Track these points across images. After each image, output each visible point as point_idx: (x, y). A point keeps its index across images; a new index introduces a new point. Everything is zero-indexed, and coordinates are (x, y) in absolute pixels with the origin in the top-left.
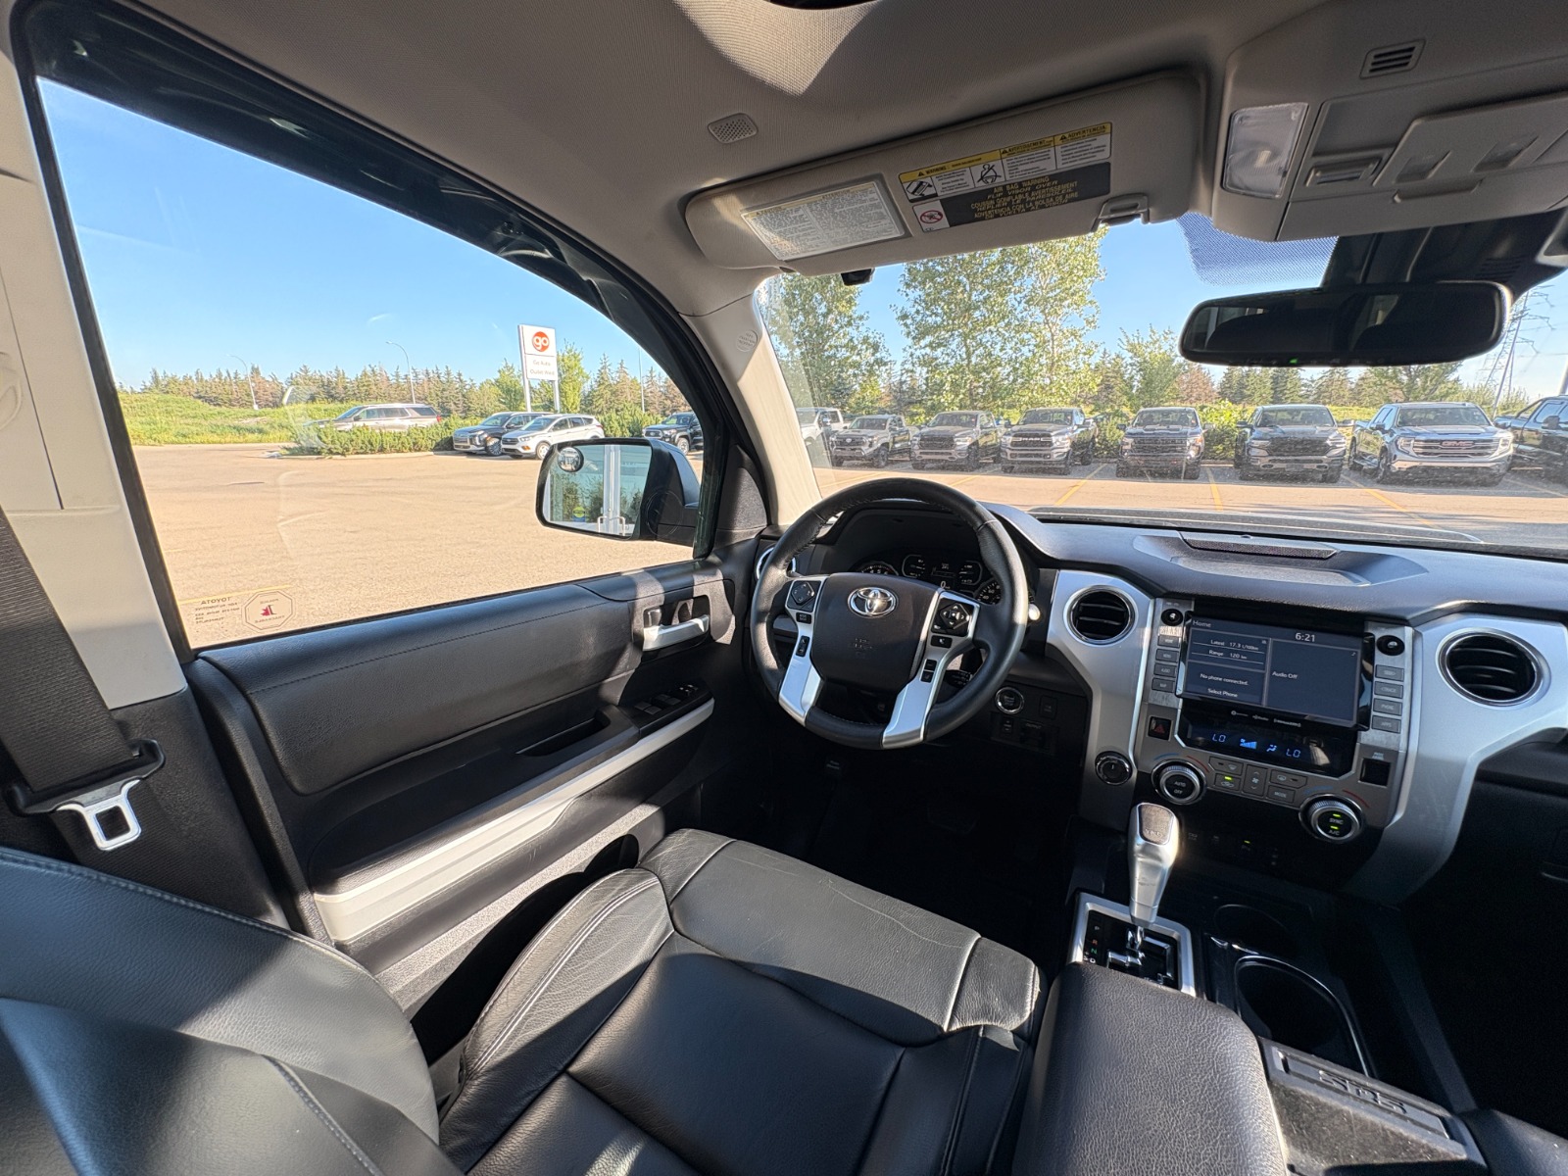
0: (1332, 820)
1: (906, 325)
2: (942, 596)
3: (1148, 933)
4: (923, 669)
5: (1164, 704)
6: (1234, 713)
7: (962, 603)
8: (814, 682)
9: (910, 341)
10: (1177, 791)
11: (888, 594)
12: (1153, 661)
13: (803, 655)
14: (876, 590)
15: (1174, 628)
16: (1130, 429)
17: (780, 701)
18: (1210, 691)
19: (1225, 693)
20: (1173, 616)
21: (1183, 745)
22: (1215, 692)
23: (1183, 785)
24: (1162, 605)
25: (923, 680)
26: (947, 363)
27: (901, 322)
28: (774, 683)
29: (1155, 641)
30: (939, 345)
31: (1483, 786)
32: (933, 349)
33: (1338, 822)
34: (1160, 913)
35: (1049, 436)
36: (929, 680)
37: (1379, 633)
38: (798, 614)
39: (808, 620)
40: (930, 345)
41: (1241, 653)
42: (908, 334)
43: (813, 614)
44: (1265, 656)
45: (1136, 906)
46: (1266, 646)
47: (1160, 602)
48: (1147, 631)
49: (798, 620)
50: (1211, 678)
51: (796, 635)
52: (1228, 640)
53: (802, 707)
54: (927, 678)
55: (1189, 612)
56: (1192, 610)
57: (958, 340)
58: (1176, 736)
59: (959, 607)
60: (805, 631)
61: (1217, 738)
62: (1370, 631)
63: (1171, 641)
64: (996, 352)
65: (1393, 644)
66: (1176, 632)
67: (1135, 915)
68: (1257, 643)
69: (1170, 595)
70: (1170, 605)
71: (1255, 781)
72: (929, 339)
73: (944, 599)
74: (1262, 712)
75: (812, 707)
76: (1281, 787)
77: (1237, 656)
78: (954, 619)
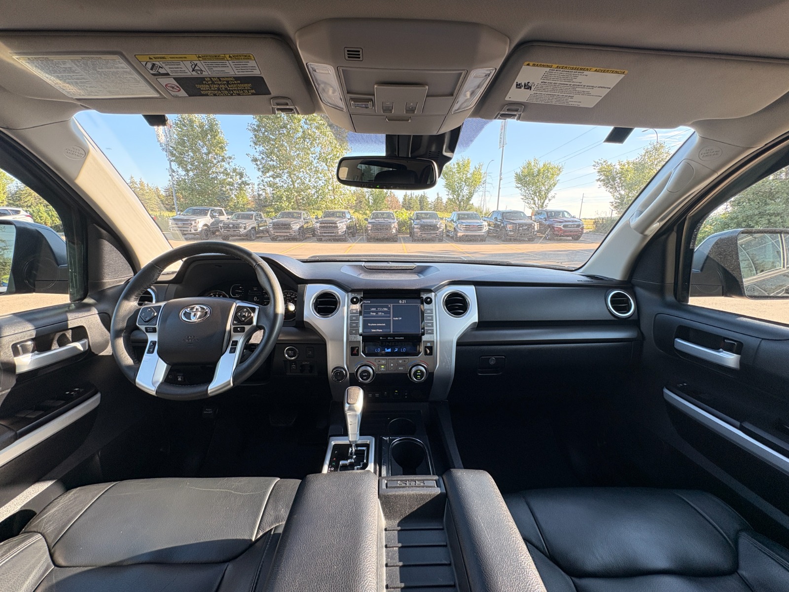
0: (417, 374)
1: (257, 164)
2: (238, 305)
3: (357, 445)
4: (230, 347)
5: (355, 340)
6: (381, 338)
7: (250, 308)
8: (162, 368)
9: (260, 173)
10: (364, 378)
11: (205, 308)
12: (349, 321)
13: (153, 352)
14: (197, 307)
15: (356, 305)
16: (369, 221)
17: (137, 385)
18: (373, 331)
19: (378, 330)
20: (355, 300)
21: (364, 356)
22: (374, 331)
23: (366, 374)
24: (351, 295)
25: (231, 352)
26: (283, 186)
27: (254, 163)
28: (131, 374)
29: (349, 312)
30: (277, 177)
31: (459, 347)
32: (274, 178)
33: (419, 374)
34: (361, 434)
35: (336, 223)
36: (234, 352)
37: (424, 296)
38: (146, 328)
39: (154, 330)
40: (272, 176)
41: (382, 312)
42: (259, 169)
43: (157, 326)
44: (390, 311)
45: (350, 435)
46: (390, 307)
47: (350, 294)
48: (346, 308)
49: (147, 331)
50: (372, 325)
51: (146, 341)
52: (376, 307)
53: (153, 384)
54: (233, 351)
55: (361, 297)
56: (362, 296)
57: (286, 175)
58: (362, 353)
59: (247, 309)
60: (152, 337)
61: (377, 350)
62: (422, 296)
63: (355, 311)
64: (307, 182)
65: (429, 300)
66: (357, 307)
67: (350, 440)
68: (387, 307)
69: (353, 291)
70: (353, 295)
71: (392, 365)
72: (271, 173)
73: (239, 306)
74: (390, 335)
75: (162, 383)
76: (400, 365)
77: (381, 313)
78: (244, 316)
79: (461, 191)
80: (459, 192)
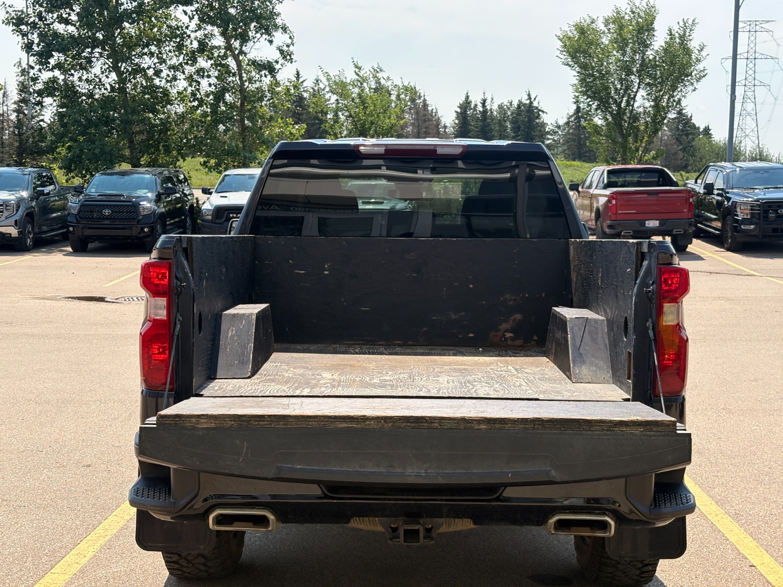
32: (65, 71)
40: (59, 66)
72: (57, 57)
79: (628, 102)
80: (623, 105)
